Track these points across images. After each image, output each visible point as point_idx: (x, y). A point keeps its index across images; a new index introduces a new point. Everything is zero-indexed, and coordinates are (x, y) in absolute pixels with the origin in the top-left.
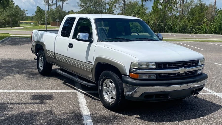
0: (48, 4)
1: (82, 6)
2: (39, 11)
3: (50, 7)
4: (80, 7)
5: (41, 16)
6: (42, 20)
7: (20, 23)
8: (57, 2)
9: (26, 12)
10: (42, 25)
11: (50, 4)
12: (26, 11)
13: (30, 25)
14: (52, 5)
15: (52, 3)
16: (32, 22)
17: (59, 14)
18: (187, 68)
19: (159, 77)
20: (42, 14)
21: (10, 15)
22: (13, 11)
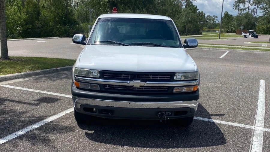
0: (238, 9)
1: (264, 9)
2: (227, 17)
3: (240, 12)
4: (262, 10)
5: (228, 23)
6: (228, 27)
7: (203, 31)
8: (250, 5)
9: (216, 19)
10: (227, 33)
11: (240, 8)
12: (217, 17)
13: (216, 33)
14: (244, 10)
15: (244, 7)
16: (218, 30)
17: (247, 20)
18: (147, 82)
19: (104, 88)
20: (229, 20)
21: (186, 21)
22: (190, 18)
